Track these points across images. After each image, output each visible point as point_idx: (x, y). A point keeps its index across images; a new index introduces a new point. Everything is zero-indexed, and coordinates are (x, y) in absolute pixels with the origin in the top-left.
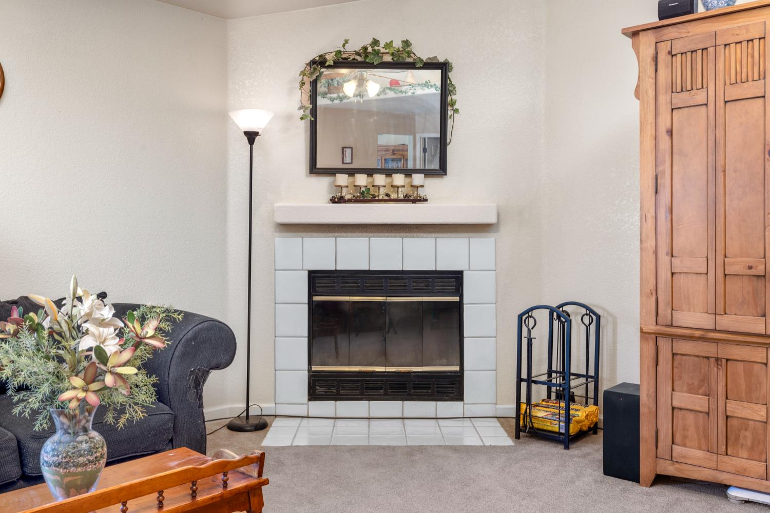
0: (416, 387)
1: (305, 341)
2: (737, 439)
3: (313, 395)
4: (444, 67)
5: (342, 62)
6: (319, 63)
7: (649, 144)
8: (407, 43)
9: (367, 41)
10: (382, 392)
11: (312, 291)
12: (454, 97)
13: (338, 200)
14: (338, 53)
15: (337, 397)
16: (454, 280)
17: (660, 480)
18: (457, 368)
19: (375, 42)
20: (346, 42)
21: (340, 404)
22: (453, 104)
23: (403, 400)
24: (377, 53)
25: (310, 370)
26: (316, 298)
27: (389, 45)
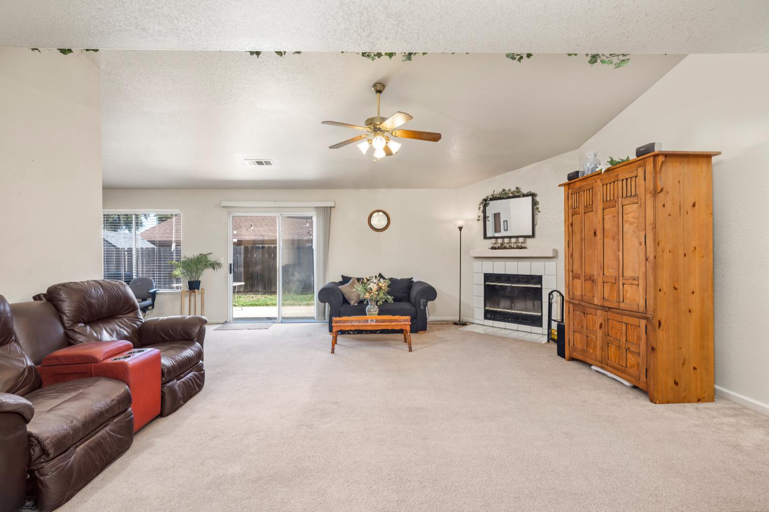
0: (523, 319)
1: (483, 298)
2: (590, 345)
3: (486, 318)
4: (533, 195)
5: (494, 198)
6: (485, 200)
7: (567, 228)
8: (517, 188)
9: (501, 190)
10: (510, 319)
11: (485, 281)
12: (538, 206)
13: (493, 248)
14: (492, 195)
15: (494, 319)
16: (538, 279)
17: (572, 359)
18: (540, 314)
19: (504, 190)
20: (494, 191)
21: (495, 322)
22: (538, 209)
23: (518, 324)
24: (506, 193)
25: (485, 309)
26: (487, 283)
27: (509, 190)
